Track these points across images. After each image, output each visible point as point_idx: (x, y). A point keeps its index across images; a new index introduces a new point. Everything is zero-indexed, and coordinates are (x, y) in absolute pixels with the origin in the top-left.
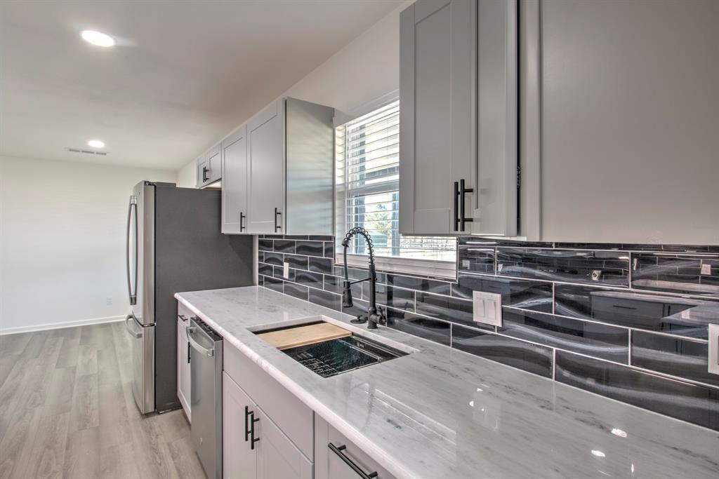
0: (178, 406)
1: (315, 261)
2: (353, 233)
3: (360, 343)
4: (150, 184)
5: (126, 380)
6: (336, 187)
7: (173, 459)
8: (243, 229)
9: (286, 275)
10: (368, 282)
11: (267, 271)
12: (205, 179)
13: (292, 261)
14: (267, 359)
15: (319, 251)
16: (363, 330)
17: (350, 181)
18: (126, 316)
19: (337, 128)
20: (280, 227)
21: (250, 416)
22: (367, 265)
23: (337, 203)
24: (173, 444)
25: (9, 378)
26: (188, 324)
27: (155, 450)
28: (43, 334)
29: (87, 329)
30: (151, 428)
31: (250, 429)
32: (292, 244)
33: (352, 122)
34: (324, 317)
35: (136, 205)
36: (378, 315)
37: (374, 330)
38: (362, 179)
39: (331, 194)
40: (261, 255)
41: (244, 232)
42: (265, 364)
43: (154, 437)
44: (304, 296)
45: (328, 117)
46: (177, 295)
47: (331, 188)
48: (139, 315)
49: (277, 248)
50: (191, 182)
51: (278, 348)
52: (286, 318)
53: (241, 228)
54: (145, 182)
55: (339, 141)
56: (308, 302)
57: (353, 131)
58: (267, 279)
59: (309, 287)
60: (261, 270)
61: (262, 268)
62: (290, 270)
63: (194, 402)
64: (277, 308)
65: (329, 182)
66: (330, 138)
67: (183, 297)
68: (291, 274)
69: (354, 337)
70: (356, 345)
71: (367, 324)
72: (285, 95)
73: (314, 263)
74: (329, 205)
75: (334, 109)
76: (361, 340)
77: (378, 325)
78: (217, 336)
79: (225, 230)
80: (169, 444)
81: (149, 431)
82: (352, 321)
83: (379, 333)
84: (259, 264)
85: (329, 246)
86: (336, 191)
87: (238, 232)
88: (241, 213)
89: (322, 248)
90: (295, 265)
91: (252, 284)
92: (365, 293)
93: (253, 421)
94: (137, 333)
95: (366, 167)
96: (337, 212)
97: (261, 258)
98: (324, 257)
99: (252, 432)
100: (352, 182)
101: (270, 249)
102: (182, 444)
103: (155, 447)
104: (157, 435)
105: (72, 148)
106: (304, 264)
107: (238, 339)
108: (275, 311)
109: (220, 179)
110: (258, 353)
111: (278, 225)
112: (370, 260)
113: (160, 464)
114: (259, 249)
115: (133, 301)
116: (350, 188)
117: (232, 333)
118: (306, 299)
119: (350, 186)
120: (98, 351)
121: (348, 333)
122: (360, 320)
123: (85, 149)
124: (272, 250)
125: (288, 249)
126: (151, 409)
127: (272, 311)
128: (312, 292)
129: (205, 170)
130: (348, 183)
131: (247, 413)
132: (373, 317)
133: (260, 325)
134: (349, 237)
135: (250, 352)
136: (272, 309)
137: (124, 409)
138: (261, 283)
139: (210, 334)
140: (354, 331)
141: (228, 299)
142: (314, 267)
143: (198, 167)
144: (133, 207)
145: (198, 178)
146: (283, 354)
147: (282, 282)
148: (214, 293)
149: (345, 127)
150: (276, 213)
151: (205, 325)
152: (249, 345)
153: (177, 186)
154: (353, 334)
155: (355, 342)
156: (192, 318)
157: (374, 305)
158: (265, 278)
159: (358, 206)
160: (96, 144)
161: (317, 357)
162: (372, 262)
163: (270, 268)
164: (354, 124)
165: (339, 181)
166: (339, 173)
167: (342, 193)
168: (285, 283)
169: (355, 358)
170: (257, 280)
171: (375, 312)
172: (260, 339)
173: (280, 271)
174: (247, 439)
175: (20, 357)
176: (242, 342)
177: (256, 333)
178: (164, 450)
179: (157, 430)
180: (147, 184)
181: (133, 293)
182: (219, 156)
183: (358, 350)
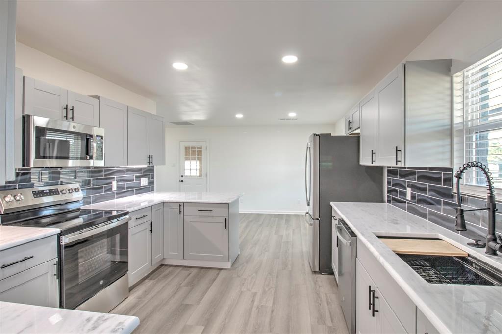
0: (332, 273)
1: (433, 188)
2: (467, 167)
3: (476, 264)
4: (317, 135)
5: (305, 249)
6: (455, 126)
7: (328, 304)
8: (373, 162)
9: (409, 197)
10: (487, 211)
11: (394, 193)
12: (350, 128)
13: (413, 187)
14: (384, 257)
15: (438, 180)
16: (480, 254)
17: (469, 119)
18: (305, 212)
19: (454, 75)
20: (400, 161)
21: (372, 293)
22: (485, 195)
23: (456, 140)
24: (328, 295)
25: (256, 235)
26: (336, 222)
27: (318, 295)
28: (270, 215)
29: (288, 216)
30: (316, 281)
31: (372, 303)
32: (414, 173)
33: (471, 67)
34: (441, 236)
35: (310, 148)
36: (498, 244)
37: (493, 256)
38: (484, 116)
39: (448, 132)
40: (389, 181)
41: (374, 164)
42: (382, 260)
43: (318, 287)
44: (424, 216)
45: (446, 67)
46: (332, 203)
47: (449, 127)
48: (311, 213)
49: (401, 176)
50: (341, 131)
51: (394, 251)
52: (408, 231)
53: (372, 161)
54: (314, 134)
55: (457, 86)
56: (428, 221)
57: (472, 75)
58: (393, 199)
59: (428, 209)
60: (389, 192)
61: (390, 190)
62: (412, 193)
63: (340, 274)
64: (398, 222)
65: (448, 122)
66: (448, 85)
67: (335, 205)
68: (413, 197)
69: (470, 258)
70: (472, 266)
71: (485, 250)
72: (404, 61)
73: (433, 190)
74: (448, 141)
75: (452, 60)
76: (477, 262)
77: (498, 252)
78: (353, 234)
79: (362, 163)
80: (326, 294)
81: (316, 282)
82: (468, 244)
83: (497, 260)
84: (388, 187)
85: (447, 176)
86: (455, 130)
87: (369, 164)
88: (372, 151)
89: (441, 177)
90: (416, 190)
91: (383, 201)
92: (484, 221)
93: (374, 297)
94: (310, 223)
95: (490, 105)
96: (456, 147)
97: (389, 183)
98: (442, 186)
99: (373, 305)
100: (472, 120)
101: (396, 176)
102: (333, 297)
103: (318, 293)
104: (320, 287)
105: (282, 118)
106: (424, 190)
107: (366, 238)
108: (397, 223)
109: (359, 128)
110: (378, 252)
111: (398, 160)
112: (489, 191)
113: (320, 304)
114: (388, 176)
115: (309, 204)
116: (469, 126)
117: (363, 234)
118: (426, 218)
119: (469, 123)
120: (293, 230)
121: (463, 254)
122: (477, 244)
123: (287, 118)
124: (397, 178)
125: (411, 177)
126: (317, 270)
127: (394, 224)
128: (431, 213)
129: (350, 123)
130: (468, 121)
131: (370, 291)
132: (492, 244)
133: (383, 232)
134: (463, 170)
135: (372, 249)
136: (395, 222)
137: (304, 265)
138: (389, 201)
139: (349, 231)
140: (470, 253)
141: (363, 210)
142: (433, 193)
143: (346, 120)
144: (309, 148)
145: (346, 128)
146: (397, 256)
147: (405, 202)
148: (354, 205)
149: (464, 72)
150: (397, 151)
151: (347, 225)
152: (372, 244)
153: (332, 135)
154: (469, 255)
155: (471, 263)
156: (339, 219)
157: (494, 234)
158: (392, 198)
159: (479, 142)
160: (292, 115)
161: (433, 266)
162: (491, 193)
163: (396, 191)
164: (473, 68)
165: (457, 120)
166: (457, 113)
167: (461, 131)
168: (408, 203)
169: (470, 277)
170: (386, 199)
171: (494, 240)
172: (381, 241)
173: (404, 194)
174: (370, 308)
175: (261, 225)
176: (368, 241)
177: (379, 237)
178: (323, 296)
179: (320, 283)
180: (315, 135)
181: (308, 199)
182: (358, 112)
183: (474, 270)
